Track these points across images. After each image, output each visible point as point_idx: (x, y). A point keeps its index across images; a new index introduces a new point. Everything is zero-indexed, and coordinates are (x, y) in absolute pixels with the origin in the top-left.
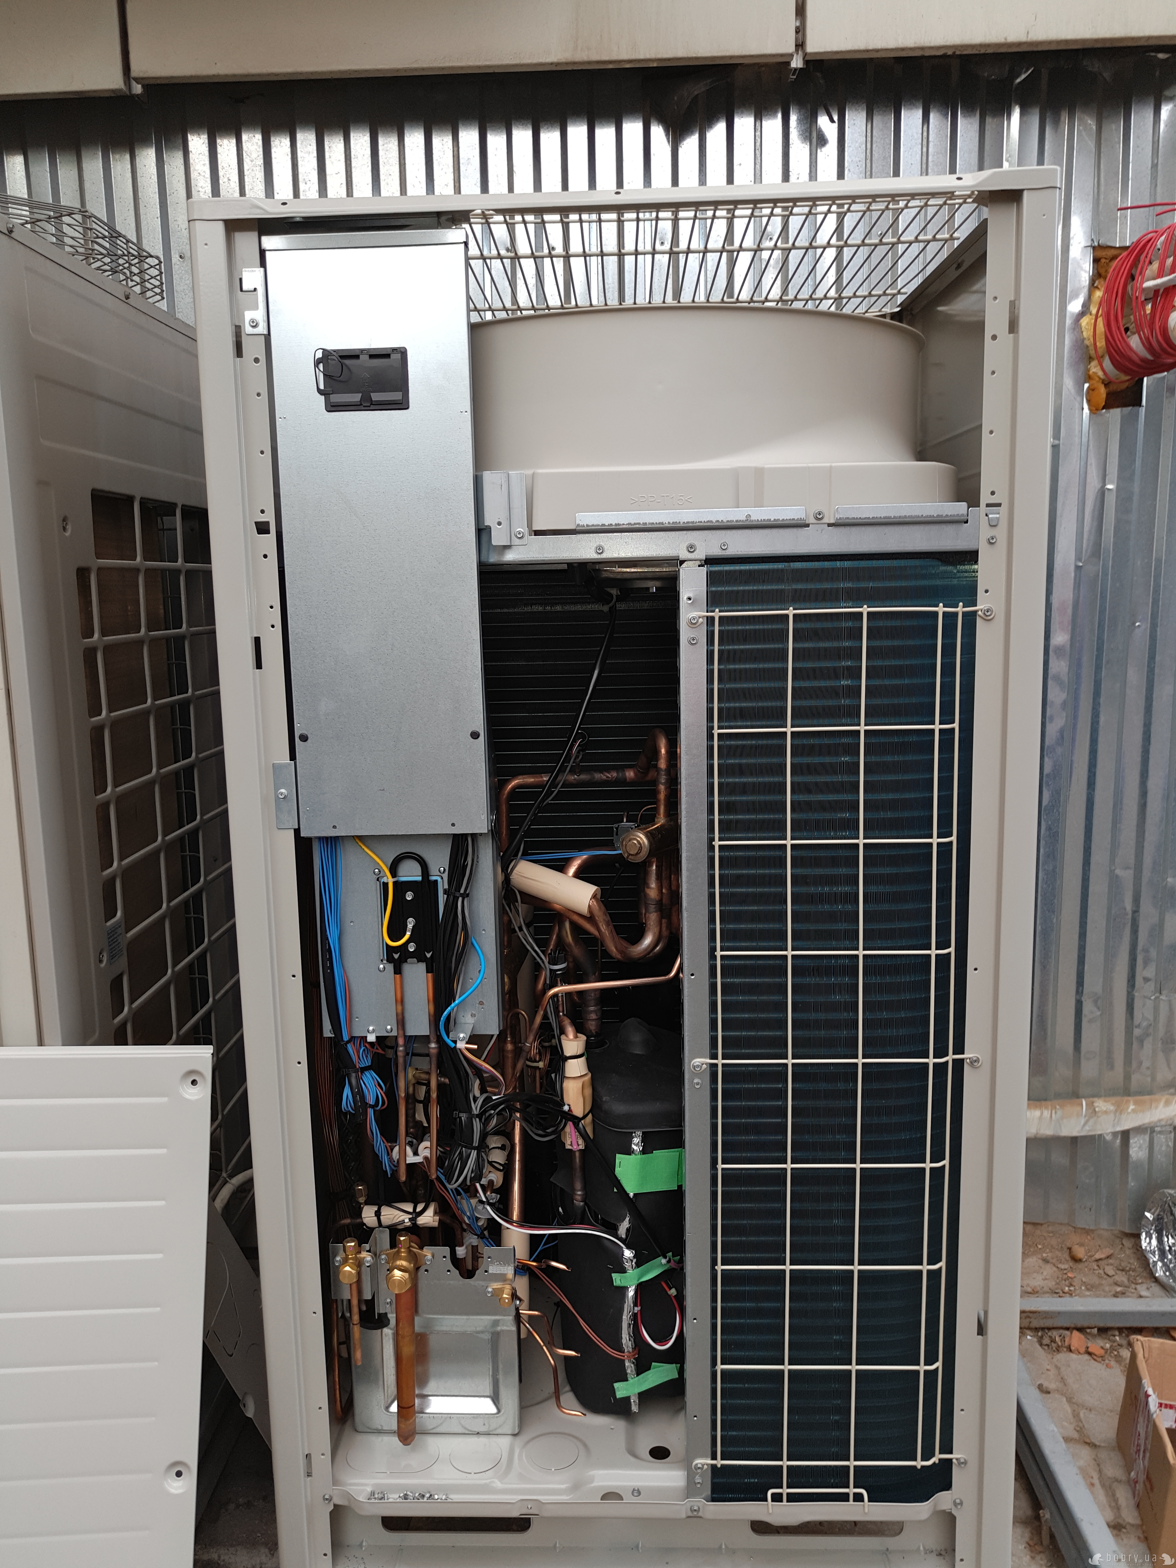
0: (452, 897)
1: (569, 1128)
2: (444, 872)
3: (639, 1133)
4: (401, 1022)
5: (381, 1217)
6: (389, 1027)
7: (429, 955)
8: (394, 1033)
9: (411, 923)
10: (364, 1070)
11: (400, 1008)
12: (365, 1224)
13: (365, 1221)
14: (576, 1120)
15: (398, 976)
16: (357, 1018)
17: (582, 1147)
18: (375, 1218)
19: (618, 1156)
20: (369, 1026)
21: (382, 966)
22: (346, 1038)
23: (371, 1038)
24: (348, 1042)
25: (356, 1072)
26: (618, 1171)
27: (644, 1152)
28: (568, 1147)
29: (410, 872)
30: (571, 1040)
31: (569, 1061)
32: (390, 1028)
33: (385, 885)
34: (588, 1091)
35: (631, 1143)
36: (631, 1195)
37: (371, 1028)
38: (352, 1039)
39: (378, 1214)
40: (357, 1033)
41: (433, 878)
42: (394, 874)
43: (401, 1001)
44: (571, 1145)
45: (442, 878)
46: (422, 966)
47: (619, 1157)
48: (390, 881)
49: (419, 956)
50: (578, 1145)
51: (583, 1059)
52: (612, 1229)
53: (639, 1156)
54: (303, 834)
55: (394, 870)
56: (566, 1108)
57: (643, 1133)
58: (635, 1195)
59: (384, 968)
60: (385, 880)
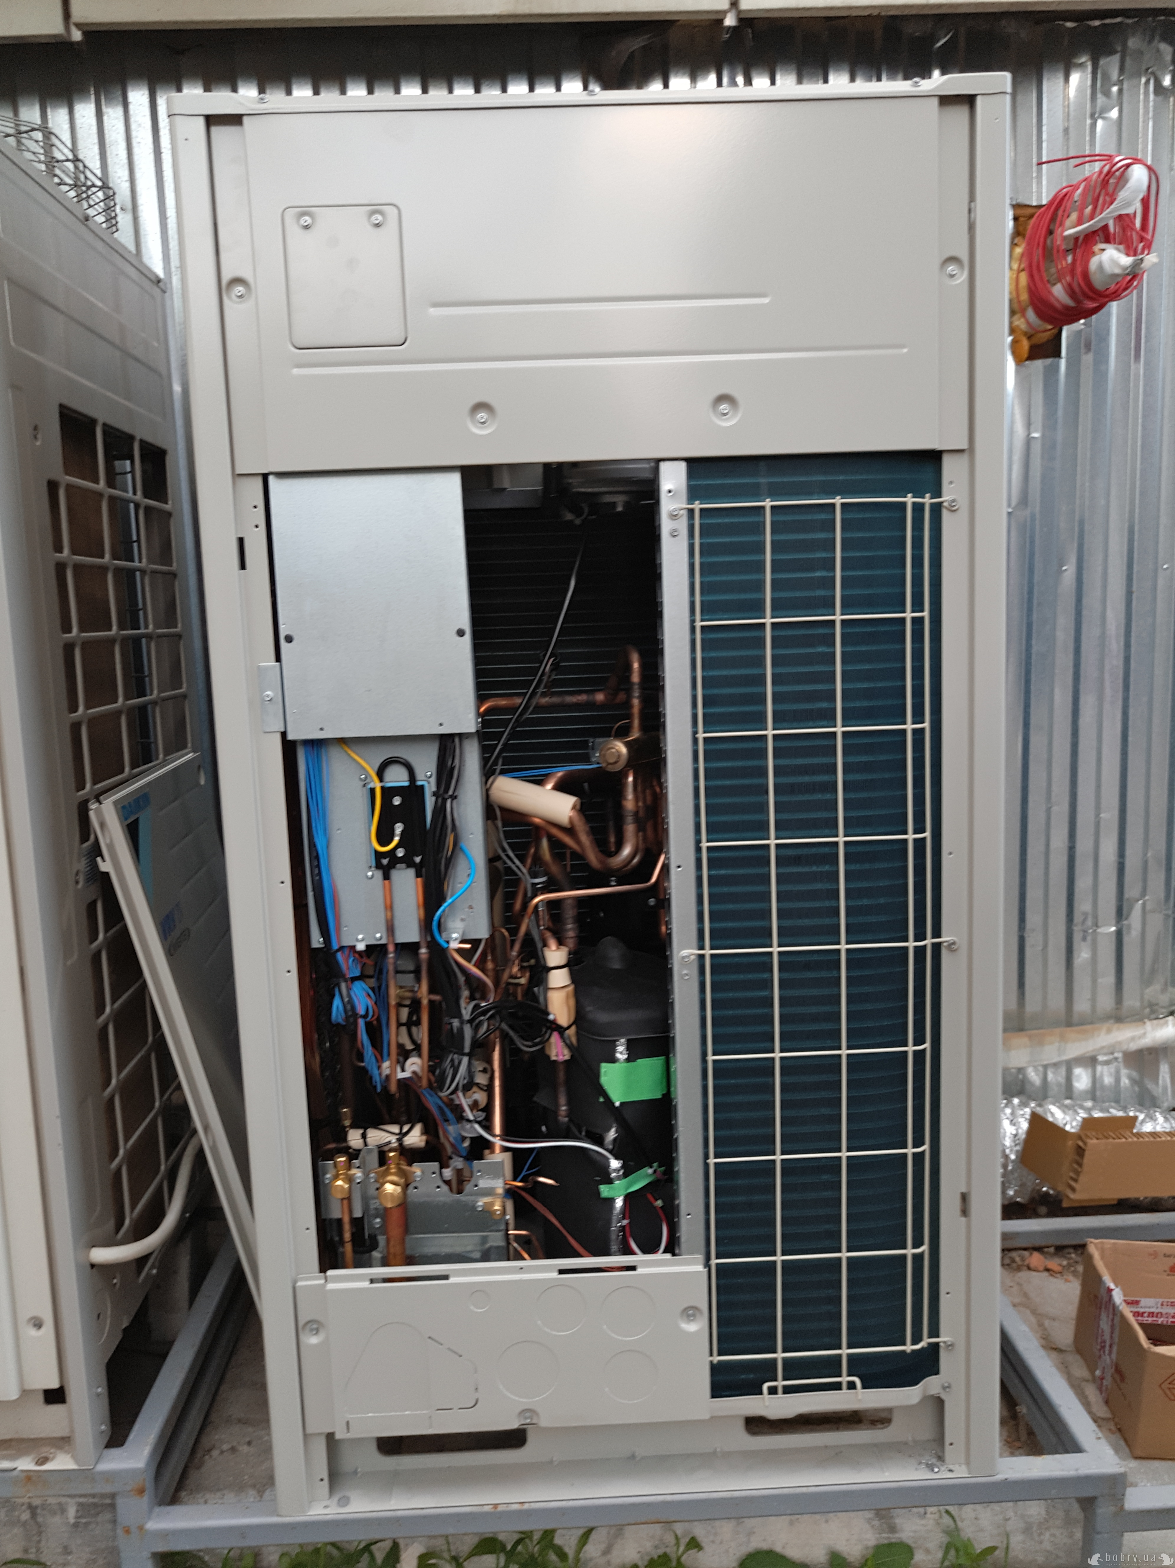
0: (440, 800)
1: (555, 1038)
2: (430, 777)
3: (623, 1041)
4: (390, 929)
5: (368, 1139)
7: (418, 859)
8: (384, 941)
9: (399, 828)
10: (354, 979)
11: (389, 914)
12: (350, 1148)
13: (351, 1144)
14: (561, 1030)
15: (387, 882)
16: (346, 926)
17: (567, 1057)
18: (361, 1141)
19: (602, 1064)
20: (359, 934)
21: (370, 874)
22: (335, 946)
23: (361, 947)
24: (338, 951)
25: (346, 981)
26: (602, 1079)
27: (628, 1060)
28: (553, 1058)
29: (397, 777)
30: (553, 951)
31: (554, 971)
32: (379, 936)
33: (372, 791)
34: (572, 1002)
35: (615, 1051)
36: (617, 1104)
37: (360, 937)
38: (342, 948)
39: (364, 1136)
40: (346, 943)
41: (419, 783)
42: (381, 779)
43: (390, 907)
44: (557, 1056)
45: (429, 783)
46: (411, 872)
47: (605, 1067)
48: (378, 786)
49: (407, 861)
50: (564, 1055)
51: (566, 970)
52: (599, 1141)
53: (624, 1065)
54: (290, 737)
55: (380, 774)
56: (551, 1017)
57: (627, 1041)
58: (622, 1104)
59: (373, 876)
60: (371, 785)
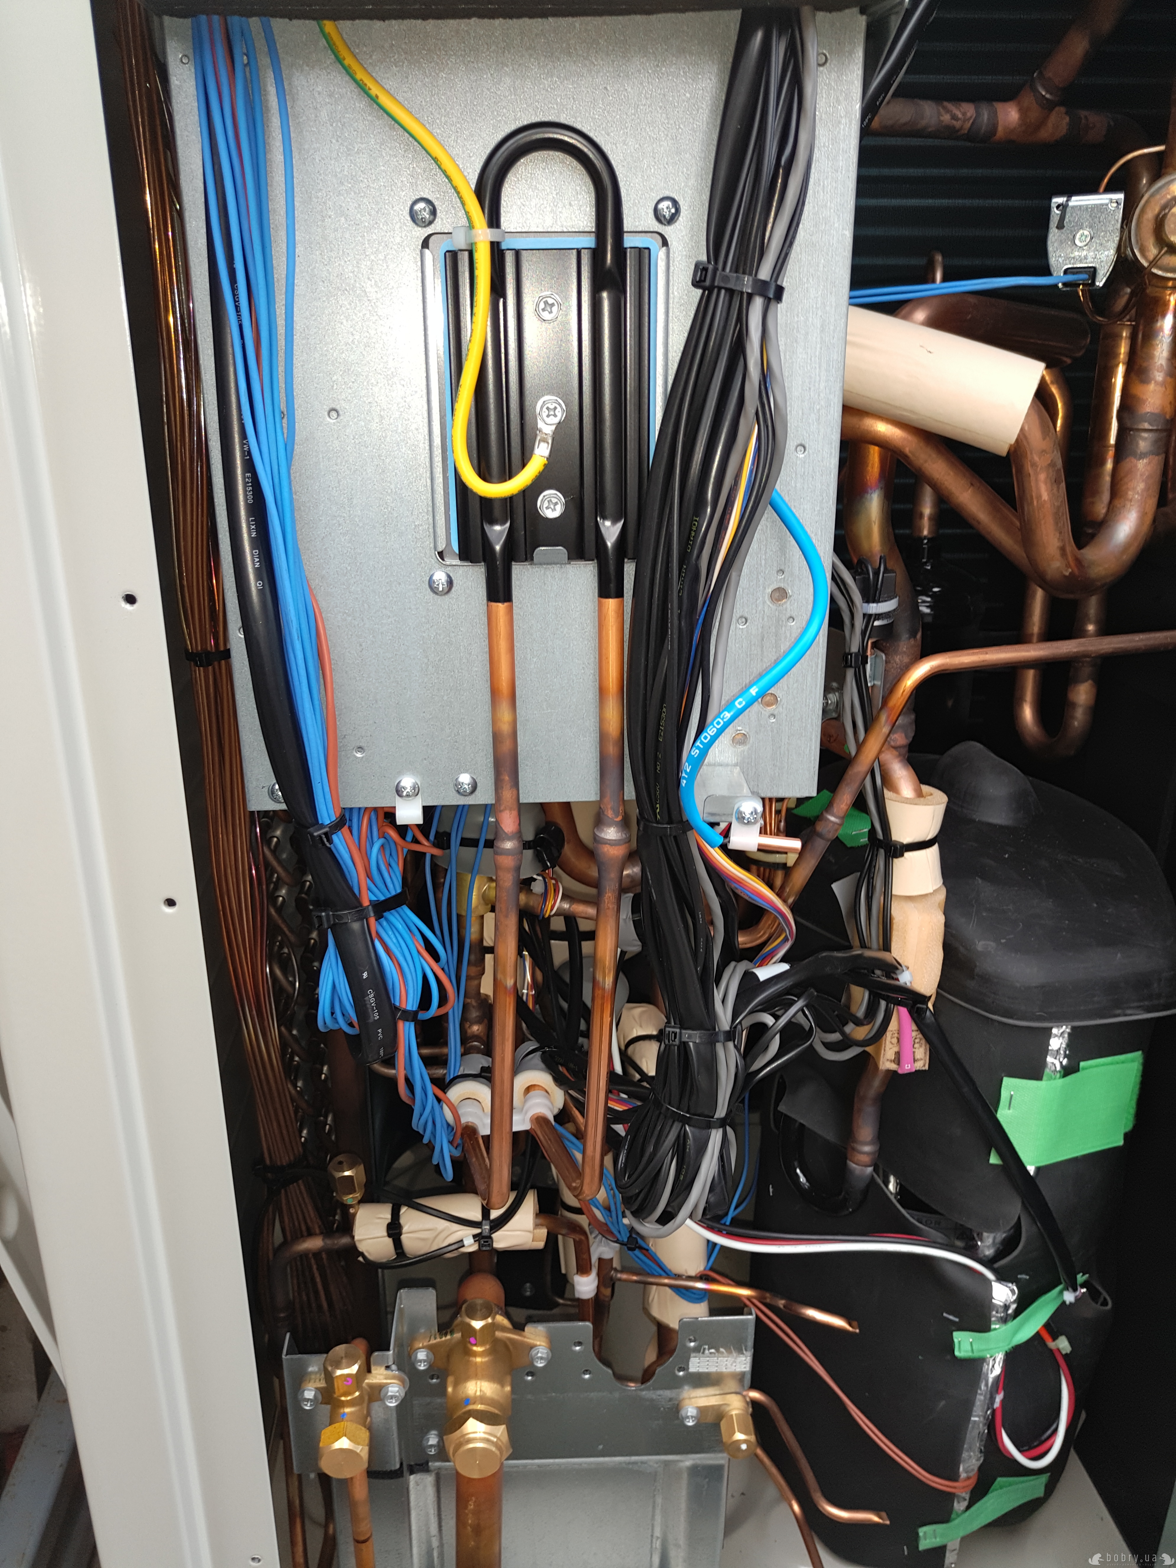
0: (715, 308)
1: (899, 1024)
3: (1066, 1029)
4: (506, 759)
5: (403, 1237)
6: (465, 779)
7: (609, 532)
8: (484, 796)
10: (382, 908)
11: (503, 713)
12: (362, 1254)
13: (361, 1247)
14: (914, 1003)
15: (501, 607)
16: (360, 749)
17: (922, 1065)
18: (389, 1242)
19: (1007, 1082)
20: (400, 773)
21: (440, 577)
22: (327, 815)
23: (408, 812)
24: (334, 826)
25: (362, 915)
26: (1004, 1115)
27: (1070, 1069)
28: (885, 1065)
30: (907, 801)
31: (904, 856)
32: (468, 780)
35: (1045, 1050)
36: (1031, 1169)
37: (407, 782)
38: (348, 817)
39: (394, 1230)
40: (361, 800)
43: (507, 695)
44: (898, 1062)
46: (585, 577)
47: (1010, 1086)
49: (574, 537)
50: (915, 1061)
51: (934, 850)
52: (960, 1237)
53: (1060, 1082)
55: (490, 190)
56: (899, 976)
57: (1073, 1028)
58: (1038, 1169)
59: (450, 583)
60: (454, 236)
